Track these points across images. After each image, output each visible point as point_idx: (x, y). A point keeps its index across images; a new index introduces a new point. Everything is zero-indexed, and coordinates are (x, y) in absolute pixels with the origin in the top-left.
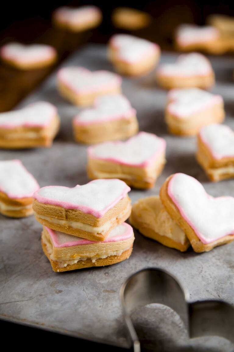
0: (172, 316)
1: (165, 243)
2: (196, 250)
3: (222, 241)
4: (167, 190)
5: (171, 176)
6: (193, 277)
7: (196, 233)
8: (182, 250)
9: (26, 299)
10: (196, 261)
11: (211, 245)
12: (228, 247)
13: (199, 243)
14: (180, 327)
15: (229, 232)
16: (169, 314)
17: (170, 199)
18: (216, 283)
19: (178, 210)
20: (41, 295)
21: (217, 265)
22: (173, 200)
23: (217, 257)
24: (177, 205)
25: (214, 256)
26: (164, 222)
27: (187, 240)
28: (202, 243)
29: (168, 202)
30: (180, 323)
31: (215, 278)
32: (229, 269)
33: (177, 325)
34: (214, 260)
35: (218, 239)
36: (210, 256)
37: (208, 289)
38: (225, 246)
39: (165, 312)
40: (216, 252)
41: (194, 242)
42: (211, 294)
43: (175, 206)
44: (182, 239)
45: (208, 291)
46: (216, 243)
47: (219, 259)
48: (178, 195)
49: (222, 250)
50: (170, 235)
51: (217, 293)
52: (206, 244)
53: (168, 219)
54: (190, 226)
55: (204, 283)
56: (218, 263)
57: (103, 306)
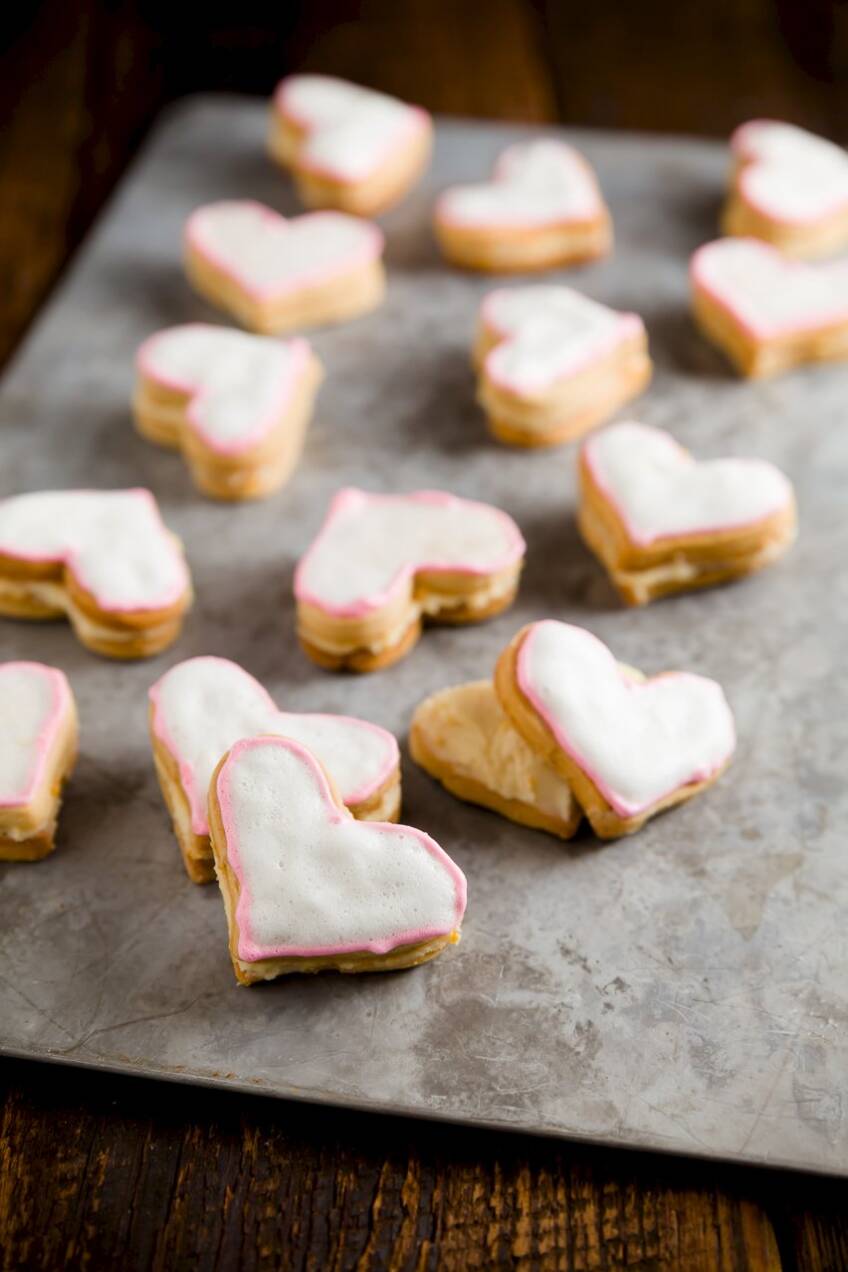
0: (556, 1027)
1: (515, 815)
2: (601, 832)
3: (668, 802)
4: (514, 674)
5: (524, 629)
6: (598, 911)
7: (600, 787)
8: (564, 835)
9: (173, 1010)
10: (603, 863)
11: (640, 819)
12: (686, 815)
13: (609, 815)
14: (578, 1053)
15: (687, 777)
16: (546, 1019)
17: (526, 701)
18: (661, 924)
19: (549, 730)
20: (208, 996)
21: (660, 872)
22: (534, 702)
23: (658, 846)
24: (548, 717)
25: (649, 845)
26: (511, 759)
27: (577, 807)
28: (618, 815)
29: (521, 708)
30: (578, 1045)
31: (657, 908)
32: (691, 880)
33: (571, 1050)
34: (650, 856)
35: (659, 801)
36: (638, 845)
37: (642, 942)
38: (678, 811)
39: (538, 1016)
40: (654, 832)
41: (593, 812)
42: (650, 956)
43: (541, 718)
44: (562, 808)
45: (640, 948)
46: (652, 811)
47: (663, 854)
48: (546, 690)
49: (668, 826)
50: (527, 796)
51: (665, 952)
52: (627, 816)
53: (522, 750)
54: (584, 773)
55: (630, 926)
56: (662, 864)
57: (375, 1012)
